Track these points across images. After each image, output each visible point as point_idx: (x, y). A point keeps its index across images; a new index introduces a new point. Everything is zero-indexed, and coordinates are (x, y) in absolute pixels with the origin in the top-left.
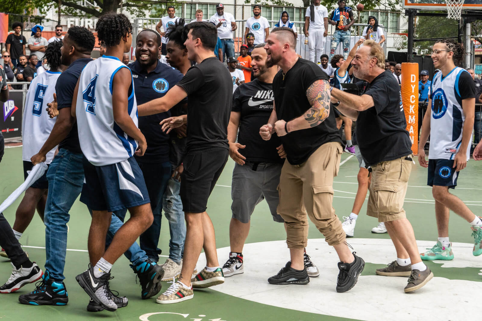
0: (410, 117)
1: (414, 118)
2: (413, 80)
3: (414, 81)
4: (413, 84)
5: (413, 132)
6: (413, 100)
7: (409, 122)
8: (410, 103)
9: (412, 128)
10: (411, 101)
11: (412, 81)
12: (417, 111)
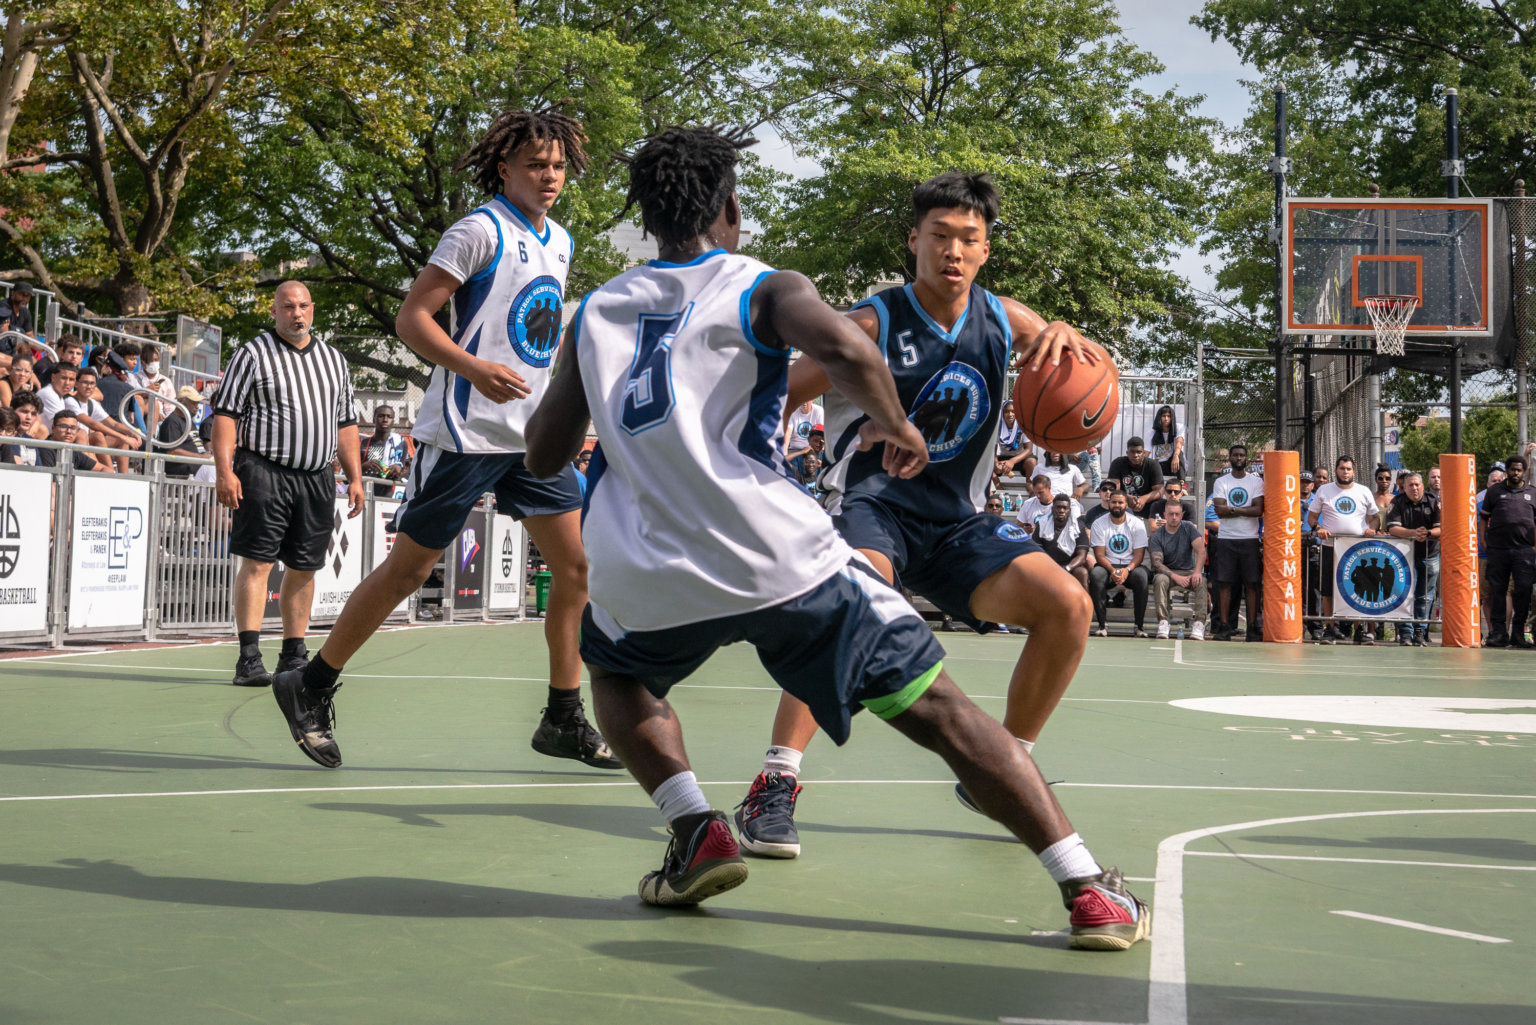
0: (1286, 563)
1: (1293, 567)
2: (1291, 486)
3: (1292, 489)
4: (1291, 494)
5: (1292, 595)
6: (1290, 528)
7: (1285, 575)
8: (1285, 534)
9: (1290, 586)
10: (1287, 531)
11: (1288, 489)
12: (1299, 551)
